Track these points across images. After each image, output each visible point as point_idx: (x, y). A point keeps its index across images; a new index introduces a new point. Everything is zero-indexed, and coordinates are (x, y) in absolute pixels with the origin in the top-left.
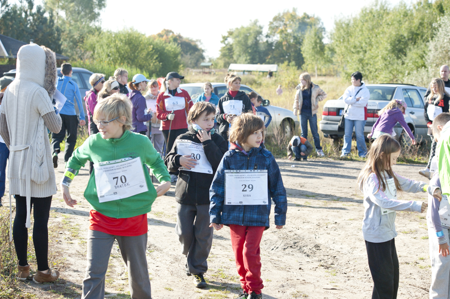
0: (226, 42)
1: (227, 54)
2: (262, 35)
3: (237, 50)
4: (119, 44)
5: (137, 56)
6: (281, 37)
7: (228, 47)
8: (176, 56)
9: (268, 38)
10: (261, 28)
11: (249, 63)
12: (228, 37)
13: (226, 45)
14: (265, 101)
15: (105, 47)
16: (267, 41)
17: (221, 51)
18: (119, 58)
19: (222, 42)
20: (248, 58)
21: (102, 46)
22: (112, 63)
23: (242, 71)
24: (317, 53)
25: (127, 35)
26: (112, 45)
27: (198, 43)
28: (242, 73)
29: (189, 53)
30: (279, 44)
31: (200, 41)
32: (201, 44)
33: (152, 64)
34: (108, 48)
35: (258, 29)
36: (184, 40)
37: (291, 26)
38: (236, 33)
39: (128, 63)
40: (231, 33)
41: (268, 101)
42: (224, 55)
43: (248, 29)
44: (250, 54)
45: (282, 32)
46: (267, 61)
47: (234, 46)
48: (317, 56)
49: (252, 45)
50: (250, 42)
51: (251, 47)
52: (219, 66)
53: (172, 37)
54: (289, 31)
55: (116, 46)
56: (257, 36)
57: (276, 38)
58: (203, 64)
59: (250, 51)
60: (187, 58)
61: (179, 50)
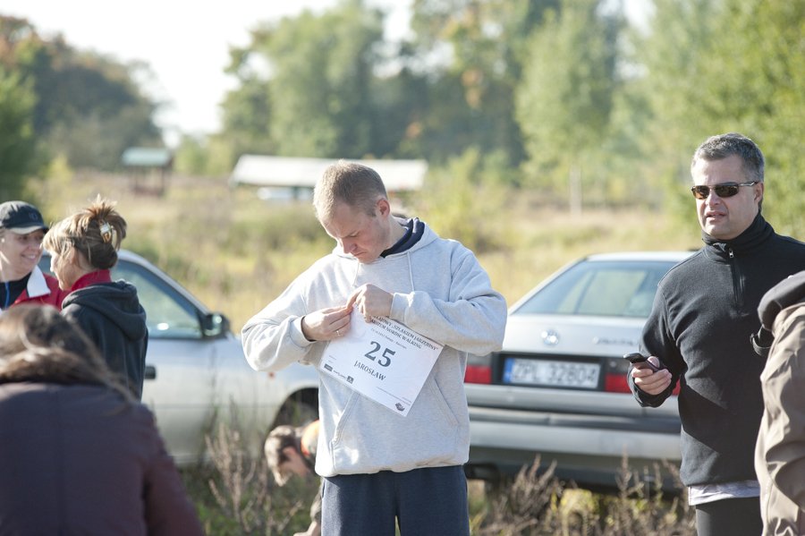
0: (245, 71)
1: (248, 119)
2: (385, 45)
3: (285, 106)
6: (460, 54)
7: (253, 90)
9: (408, 60)
10: (380, 15)
12: (250, 51)
13: (246, 83)
14: (210, 317)
16: (405, 73)
17: (224, 105)
23: (286, 187)
24: (583, 116)
27: (139, 77)
30: (452, 83)
31: (145, 65)
32: (152, 76)
35: (368, 21)
37: (497, 11)
38: (281, 38)
40: (262, 38)
41: (225, 321)
42: (235, 124)
43: (332, 21)
44: (338, 119)
45: (461, 34)
48: (581, 131)
50: (337, 70)
51: (339, 92)
53: (30, 45)
54: (491, 29)
56: (362, 51)
57: (440, 57)
58: (135, 156)
59: (336, 105)
60: (91, 131)
61: (28, 100)
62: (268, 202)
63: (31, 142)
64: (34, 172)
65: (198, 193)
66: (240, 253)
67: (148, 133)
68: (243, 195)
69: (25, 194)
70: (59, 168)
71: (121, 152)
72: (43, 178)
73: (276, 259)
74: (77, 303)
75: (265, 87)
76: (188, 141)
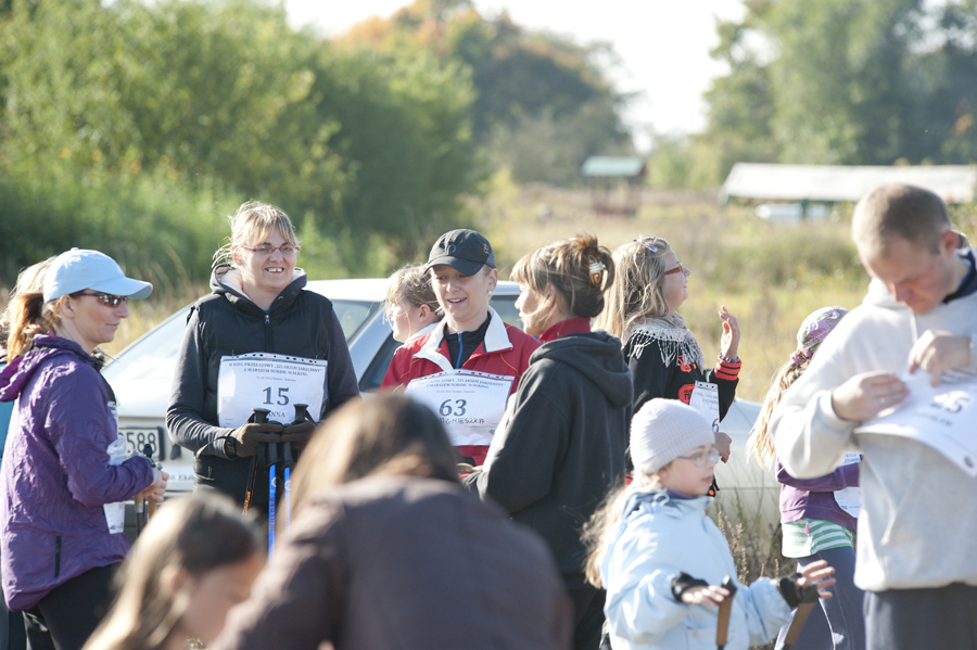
0: (738, 53)
1: (744, 112)
2: (923, 14)
3: (792, 92)
4: (133, 69)
5: (231, 127)
7: (749, 76)
8: (445, 123)
9: (954, 33)
11: (849, 161)
12: (746, 26)
13: (739, 67)
15: (61, 80)
16: (950, 48)
17: (709, 96)
18: (137, 135)
19: (715, 54)
20: (850, 132)
21: (41, 75)
22: (98, 156)
23: (791, 202)
25: (171, 19)
26: (98, 69)
27: (601, 60)
28: (795, 211)
29: (547, 112)
31: (607, 47)
32: (617, 62)
33: (308, 168)
34: (75, 84)
36: (525, 43)
38: (785, 8)
39: (180, 163)
40: (760, 9)
42: (727, 121)
44: (858, 112)
46: (948, 147)
47: (777, 76)
49: (869, 64)
50: (858, 50)
51: (862, 76)
52: (694, 174)
55: (117, 77)
56: (893, 21)
58: (597, 166)
59: (857, 95)
60: (541, 135)
61: (464, 95)
62: (770, 222)
63: (468, 148)
64: (472, 190)
65: (677, 212)
66: (734, 291)
67: (614, 137)
68: (735, 213)
69: (461, 216)
70: (502, 181)
71: (581, 162)
72: (483, 196)
73: (782, 297)
74: (550, 358)
75: (764, 72)
76: (664, 145)
